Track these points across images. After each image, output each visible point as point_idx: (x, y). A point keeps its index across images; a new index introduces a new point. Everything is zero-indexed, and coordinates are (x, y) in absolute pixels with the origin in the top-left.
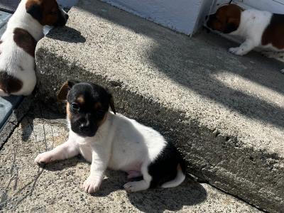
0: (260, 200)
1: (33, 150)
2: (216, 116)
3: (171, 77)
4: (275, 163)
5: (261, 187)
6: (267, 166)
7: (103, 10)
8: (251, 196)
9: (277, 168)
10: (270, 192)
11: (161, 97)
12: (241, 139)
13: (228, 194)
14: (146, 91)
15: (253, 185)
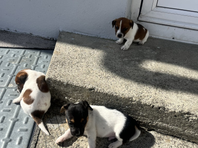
0: (187, 136)
1: (54, 136)
2: (149, 95)
3: (118, 74)
4: (190, 117)
5: (185, 129)
6: (186, 119)
7: (72, 39)
8: (181, 134)
9: (192, 119)
10: (191, 132)
11: (117, 92)
12: (167, 107)
13: (167, 135)
14: (108, 90)
15: (180, 129)
